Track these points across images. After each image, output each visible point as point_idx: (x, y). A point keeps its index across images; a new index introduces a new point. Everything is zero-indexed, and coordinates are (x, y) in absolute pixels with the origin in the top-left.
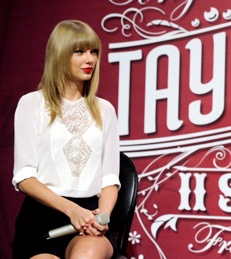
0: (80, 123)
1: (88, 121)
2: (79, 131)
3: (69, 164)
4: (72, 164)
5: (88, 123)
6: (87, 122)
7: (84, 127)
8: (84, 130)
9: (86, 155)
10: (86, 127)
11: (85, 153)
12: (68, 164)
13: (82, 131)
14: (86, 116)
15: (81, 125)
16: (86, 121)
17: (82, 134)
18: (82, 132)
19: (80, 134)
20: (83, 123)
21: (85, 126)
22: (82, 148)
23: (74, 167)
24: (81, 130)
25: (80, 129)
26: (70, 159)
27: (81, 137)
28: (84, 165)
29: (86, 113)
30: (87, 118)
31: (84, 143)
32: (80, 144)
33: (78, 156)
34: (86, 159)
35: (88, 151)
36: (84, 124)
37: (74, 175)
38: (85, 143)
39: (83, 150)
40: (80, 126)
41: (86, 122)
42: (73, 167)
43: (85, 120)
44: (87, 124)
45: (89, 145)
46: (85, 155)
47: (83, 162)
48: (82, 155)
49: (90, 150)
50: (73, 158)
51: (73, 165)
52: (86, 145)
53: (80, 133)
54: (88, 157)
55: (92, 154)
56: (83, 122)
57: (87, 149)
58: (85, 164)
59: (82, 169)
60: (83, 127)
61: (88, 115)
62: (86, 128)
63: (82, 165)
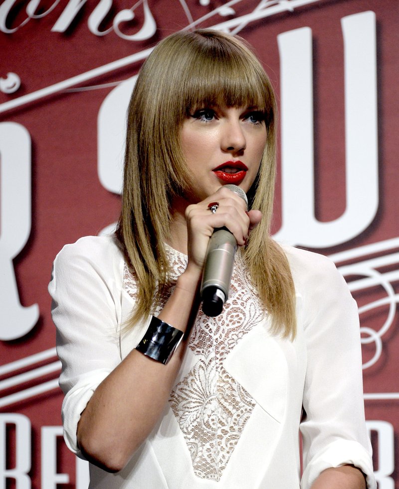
0: (221, 322)
1: (244, 314)
2: (217, 348)
3: (188, 441)
4: (197, 441)
5: (241, 321)
6: (241, 319)
7: (230, 335)
8: (230, 342)
9: (235, 416)
10: (237, 333)
11: (234, 411)
12: (184, 441)
13: (222, 346)
14: (237, 300)
15: (222, 328)
16: (238, 316)
17: (223, 357)
18: (223, 348)
19: (218, 356)
20: (227, 322)
21: (233, 330)
22: (225, 396)
23: (202, 451)
24: (222, 343)
25: (219, 340)
26: (190, 429)
27: (221, 364)
28: (231, 444)
29: (239, 293)
30: (242, 308)
31: (230, 381)
32: (218, 384)
33: (212, 417)
34: (236, 427)
35: (241, 404)
36: (230, 324)
37: (203, 474)
38: (233, 380)
39: (226, 400)
40: (220, 332)
41: (236, 319)
42: (200, 449)
43: (235, 314)
44: (239, 324)
45: (243, 384)
46: (232, 415)
47: (227, 436)
48: (225, 416)
49: (249, 399)
50: (200, 425)
51: (199, 444)
52: (235, 386)
53: (217, 353)
54: (242, 421)
55: (252, 412)
56: (229, 318)
57: (238, 399)
58: (236, 443)
59: (227, 458)
60: (227, 335)
61: (245, 299)
62: (235, 337)
63: (224, 447)
